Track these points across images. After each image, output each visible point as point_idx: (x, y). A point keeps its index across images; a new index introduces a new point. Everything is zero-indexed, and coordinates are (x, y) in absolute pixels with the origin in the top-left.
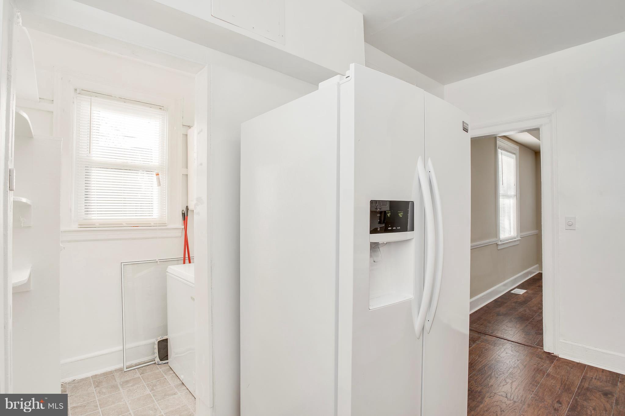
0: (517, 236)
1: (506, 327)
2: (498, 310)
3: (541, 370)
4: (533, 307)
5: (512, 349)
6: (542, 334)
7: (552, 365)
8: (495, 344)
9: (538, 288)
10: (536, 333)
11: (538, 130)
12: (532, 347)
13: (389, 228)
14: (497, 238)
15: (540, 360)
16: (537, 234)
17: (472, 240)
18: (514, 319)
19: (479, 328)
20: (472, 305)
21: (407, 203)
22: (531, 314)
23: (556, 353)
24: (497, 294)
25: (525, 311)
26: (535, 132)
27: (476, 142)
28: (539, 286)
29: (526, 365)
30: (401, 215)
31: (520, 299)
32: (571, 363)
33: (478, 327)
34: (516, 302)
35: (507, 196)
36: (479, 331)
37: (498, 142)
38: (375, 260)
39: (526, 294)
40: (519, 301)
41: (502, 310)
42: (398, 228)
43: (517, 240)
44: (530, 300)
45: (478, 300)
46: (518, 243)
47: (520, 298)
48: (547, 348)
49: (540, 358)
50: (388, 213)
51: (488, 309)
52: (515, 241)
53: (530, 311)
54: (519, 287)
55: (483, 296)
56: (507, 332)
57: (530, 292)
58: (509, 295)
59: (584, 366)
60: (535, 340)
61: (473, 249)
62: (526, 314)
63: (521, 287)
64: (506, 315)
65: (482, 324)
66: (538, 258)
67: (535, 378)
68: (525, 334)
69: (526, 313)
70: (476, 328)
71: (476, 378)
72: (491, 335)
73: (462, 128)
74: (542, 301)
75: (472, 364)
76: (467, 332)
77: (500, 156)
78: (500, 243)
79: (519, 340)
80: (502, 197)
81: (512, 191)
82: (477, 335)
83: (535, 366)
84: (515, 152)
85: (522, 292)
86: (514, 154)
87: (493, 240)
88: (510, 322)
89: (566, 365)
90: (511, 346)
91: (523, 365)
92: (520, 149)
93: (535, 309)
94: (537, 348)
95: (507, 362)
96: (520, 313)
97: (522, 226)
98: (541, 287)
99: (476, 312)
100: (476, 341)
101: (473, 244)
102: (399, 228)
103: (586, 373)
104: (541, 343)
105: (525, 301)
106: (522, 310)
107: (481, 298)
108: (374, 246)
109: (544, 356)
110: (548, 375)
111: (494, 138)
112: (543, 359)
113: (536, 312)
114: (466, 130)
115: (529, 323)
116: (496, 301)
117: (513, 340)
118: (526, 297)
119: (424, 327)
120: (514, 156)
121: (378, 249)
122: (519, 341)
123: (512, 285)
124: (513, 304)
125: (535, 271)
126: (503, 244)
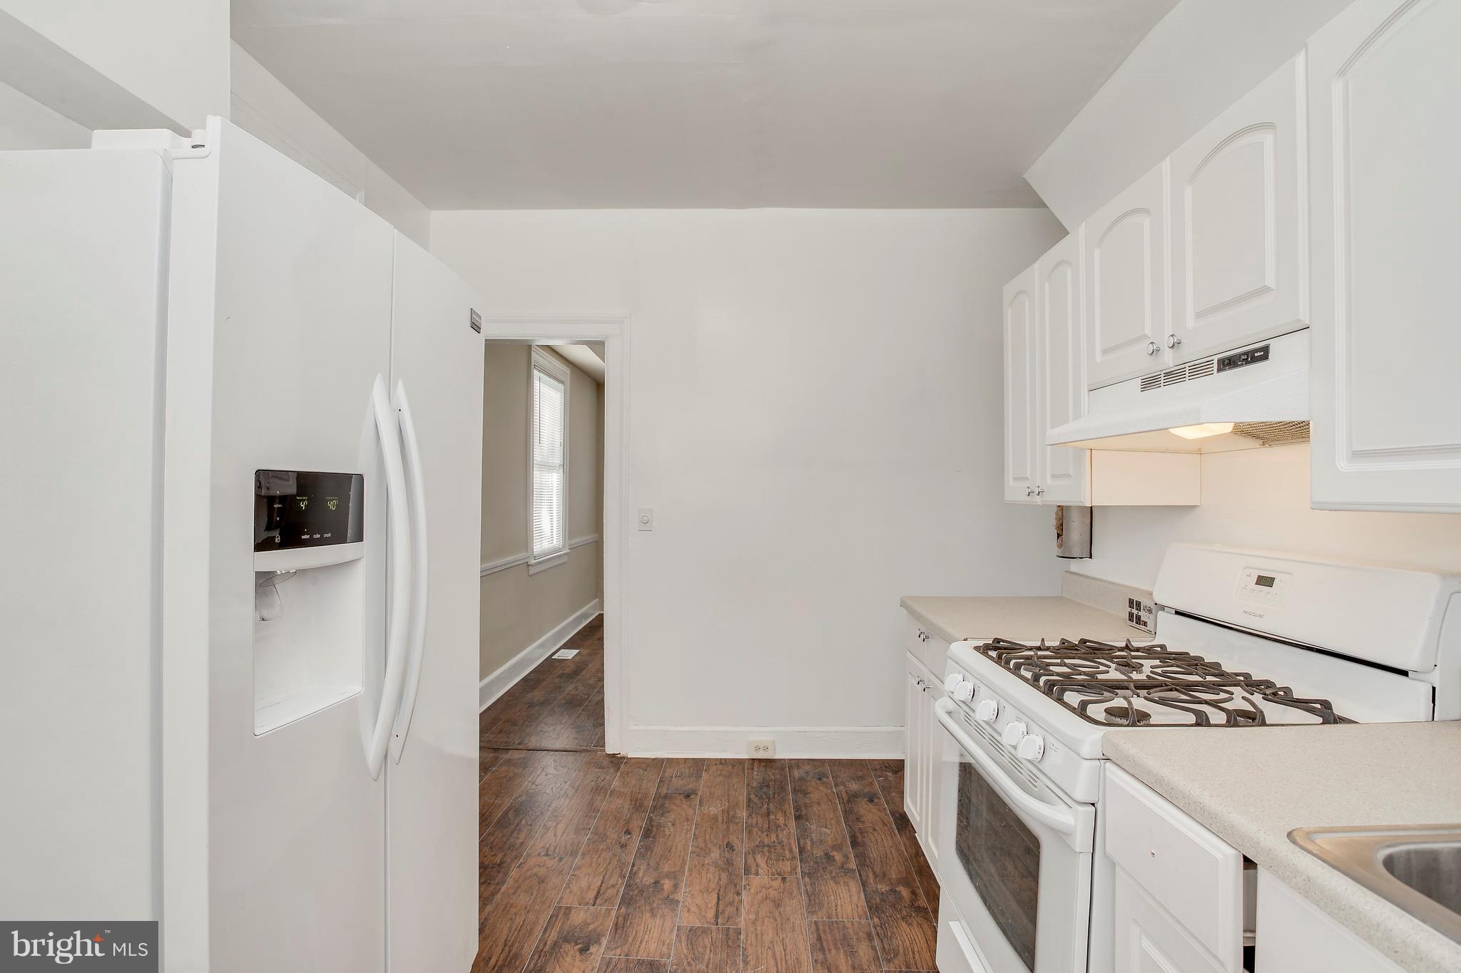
0: (564, 546)
1: (544, 725)
2: (529, 696)
3: (602, 788)
4: (590, 678)
5: (556, 764)
6: (603, 724)
7: (619, 774)
8: (524, 764)
9: (596, 642)
10: (593, 725)
11: (602, 344)
12: (589, 751)
13: (303, 537)
14: (527, 552)
15: (601, 770)
16: (596, 541)
17: (484, 558)
18: (559, 707)
19: (495, 739)
20: (484, 693)
21: (348, 477)
22: (585, 692)
23: (623, 753)
24: (528, 666)
25: (576, 688)
26: (598, 346)
27: (495, 349)
28: (599, 639)
29: (579, 786)
30: (332, 505)
31: (568, 669)
32: (644, 763)
33: (494, 737)
34: (561, 676)
35: (547, 467)
36: (496, 747)
37: (533, 354)
38: (266, 615)
39: (578, 658)
40: (566, 672)
41: (537, 695)
42: (326, 535)
43: (564, 554)
44: (584, 666)
45: (492, 682)
46: (565, 559)
47: (568, 667)
48: (610, 750)
49: (601, 768)
50: (300, 500)
51: (511, 698)
52: (560, 556)
53: (585, 687)
54: (566, 646)
55: (502, 674)
56: (546, 734)
57: (585, 651)
58: (550, 664)
59: (662, 760)
60: (593, 737)
61: (486, 576)
62: (577, 695)
63: (569, 645)
64: (543, 704)
65: (500, 732)
66: (597, 590)
67: (592, 805)
68: (577, 732)
69: (578, 691)
70: (490, 741)
71: (492, 839)
72: (520, 747)
73: (469, 324)
74: (603, 665)
75: (483, 815)
76: (474, 752)
77: (536, 383)
78: (533, 562)
79: (567, 744)
80: (538, 469)
81: (557, 459)
82: (491, 755)
83: (593, 783)
84: (563, 379)
85: (570, 654)
86: (562, 382)
87: (519, 556)
88: (551, 715)
89: (638, 767)
90: (554, 760)
91: (573, 787)
92: (571, 373)
93: (592, 682)
94: (597, 751)
95: (548, 791)
96: (568, 694)
97: (571, 525)
98: (601, 639)
99: (489, 708)
100: (490, 767)
101: (486, 565)
102: (329, 535)
103: (664, 772)
104: (601, 742)
105: (576, 669)
106: (571, 689)
107: (499, 678)
108: (265, 580)
109: (606, 762)
110: (612, 792)
111: (525, 348)
112: (605, 768)
113: (593, 687)
114: (476, 327)
115: (583, 710)
116: (525, 679)
117: (557, 746)
118: (578, 662)
119: (389, 753)
120: (562, 387)
121: (272, 587)
122: (568, 747)
123: (554, 645)
124: (557, 680)
125: (593, 612)
126: (539, 563)
